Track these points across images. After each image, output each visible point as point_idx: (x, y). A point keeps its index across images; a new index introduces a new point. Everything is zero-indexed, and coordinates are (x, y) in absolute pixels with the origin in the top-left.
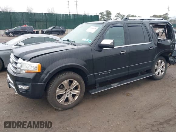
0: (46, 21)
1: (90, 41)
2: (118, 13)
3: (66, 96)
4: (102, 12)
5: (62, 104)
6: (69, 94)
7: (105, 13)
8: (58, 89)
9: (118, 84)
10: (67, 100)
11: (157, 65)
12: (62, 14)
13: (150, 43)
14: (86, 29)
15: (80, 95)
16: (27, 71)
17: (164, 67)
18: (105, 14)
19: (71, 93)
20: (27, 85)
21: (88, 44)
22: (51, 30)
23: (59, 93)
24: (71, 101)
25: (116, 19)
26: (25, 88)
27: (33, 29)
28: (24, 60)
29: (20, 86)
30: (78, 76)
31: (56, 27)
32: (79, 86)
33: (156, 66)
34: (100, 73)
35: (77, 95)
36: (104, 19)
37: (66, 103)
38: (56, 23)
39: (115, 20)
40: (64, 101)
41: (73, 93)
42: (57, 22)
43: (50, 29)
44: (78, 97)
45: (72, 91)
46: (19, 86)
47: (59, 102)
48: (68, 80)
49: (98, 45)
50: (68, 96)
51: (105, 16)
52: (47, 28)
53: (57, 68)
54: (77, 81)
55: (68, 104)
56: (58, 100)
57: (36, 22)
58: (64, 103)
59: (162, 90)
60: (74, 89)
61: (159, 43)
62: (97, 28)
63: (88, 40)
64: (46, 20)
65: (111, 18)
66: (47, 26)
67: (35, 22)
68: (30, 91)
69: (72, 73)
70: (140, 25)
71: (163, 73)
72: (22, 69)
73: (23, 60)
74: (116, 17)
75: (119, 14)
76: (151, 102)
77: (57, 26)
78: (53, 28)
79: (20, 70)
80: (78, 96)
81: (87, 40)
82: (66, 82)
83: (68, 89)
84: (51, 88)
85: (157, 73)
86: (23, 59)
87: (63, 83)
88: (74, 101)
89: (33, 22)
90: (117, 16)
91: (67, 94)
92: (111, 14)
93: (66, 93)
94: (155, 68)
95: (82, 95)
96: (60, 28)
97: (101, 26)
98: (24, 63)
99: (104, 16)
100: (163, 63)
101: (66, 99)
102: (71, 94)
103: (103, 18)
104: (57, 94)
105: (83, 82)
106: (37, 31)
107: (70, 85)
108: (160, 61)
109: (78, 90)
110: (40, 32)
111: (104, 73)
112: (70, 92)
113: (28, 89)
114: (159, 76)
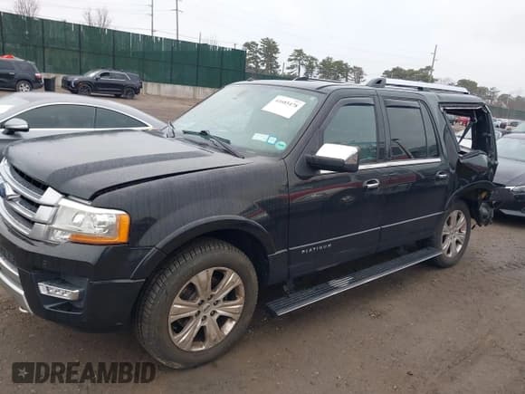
0: (78, 49)
1: (282, 146)
2: (296, 51)
3: (199, 324)
4: (253, 43)
5: (185, 349)
6: (208, 314)
7: (260, 44)
8: (177, 299)
9: (350, 283)
10: (201, 335)
11: (449, 224)
12: (133, 34)
13: (438, 160)
14: (264, 105)
15: (240, 318)
16: (77, 236)
17: (464, 232)
18: (259, 47)
19: (214, 312)
20: (72, 287)
21: (275, 154)
22: (97, 79)
23: (179, 312)
24: (213, 338)
25: (292, 67)
26: (66, 294)
27: (35, 71)
28: (66, 196)
29: (43, 288)
30: (241, 258)
31: (113, 72)
32: (242, 289)
33: (445, 227)
34: (304, 249)
35: (232, 319)
36: (258, 62)
37: (197, 346)
38: (111, 58)
39: (288, 68)
40: (192, 339)
41: (221, 312)
42: (114, 56)
43: (92, 75)
44: (236, 324)
45: (220, 305)
46: (41, 288)
47: (177, 345)
48: (211, 271)
49: (308, 159)
50: (206, 324)
51: (261, 54)
52: (81, 73)
53: (182, 229)
54: (237, 272)
55: (204, 348)
56: (175, 338)
57: (46, 50)
58: (193, 345)
59: (466, 303)
60: (224, 299)
61: (461, 161)
62: (301, 104)
63: (272, 140)
64: (80, 47)
65: (276, 63)
66: (83, 67)
67: (44, 48)
68: (82, 305)
69: (226, 248)
70: (416, 104)
71: (460, 247)
72: (54, 226)
73: (61, 196)
74: (290, 60)
75: (300, 53)
76: (449, 342)
77: (114, 69)
78: (102, 75)
79: (49, 229)
80: (234, 323)
81: (272, 138)
82: (204, 277)
83: (206, 300)
84: (154, 296)
85: (445, 247)
86: (62, 193)
87: (194, 280)
88: (222, 338)
89: (35, 46)
90: (295, 59)
91: (202, 315)
92: (278, 50)
93: (199, 312)
94: (444, 233)
95: (248, 318)
96: (123, 77)
97: (313, 98)
98: (64, 207)
99: (258, 54)
100: (462, 219)
101: (198, 333)
102: (216, 317)
103: (252, 58)
104: (172, 318)
105: (254, 275)
106: (47, 77)
107: (214, 286)
108: (455, 214)
109: (238, 301)
110: (59, 82)
111: (315, 246)
112: (213, 308)
113: (76, 298)
114: (450, 255)
